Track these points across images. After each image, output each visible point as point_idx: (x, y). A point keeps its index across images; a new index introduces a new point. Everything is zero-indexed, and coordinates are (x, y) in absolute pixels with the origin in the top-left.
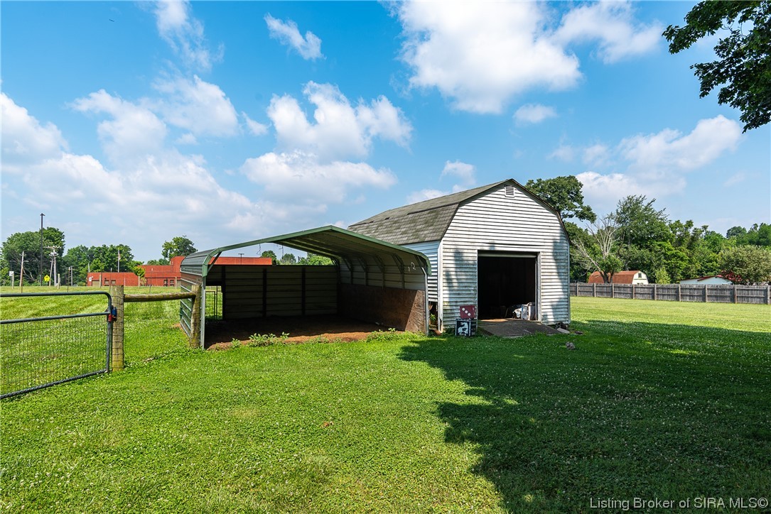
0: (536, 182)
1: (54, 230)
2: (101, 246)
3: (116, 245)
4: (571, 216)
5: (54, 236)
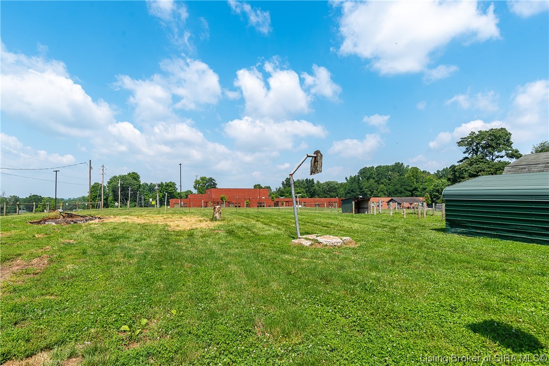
0: (477, 133)
1: (136, 174)
2: (160, 183)
3: (168, 182)
4: (502, 157)
5: (135, 176)
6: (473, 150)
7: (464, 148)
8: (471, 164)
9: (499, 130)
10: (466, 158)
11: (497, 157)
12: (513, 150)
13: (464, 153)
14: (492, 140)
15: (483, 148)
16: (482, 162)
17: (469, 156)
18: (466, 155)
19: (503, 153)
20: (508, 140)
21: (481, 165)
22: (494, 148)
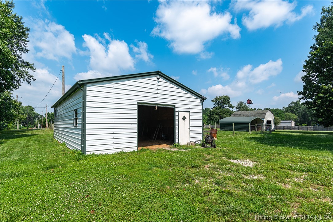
0: (218, 97)
6: (217, 104)
7: (214, 103)
8: (216, 110)
9: (226, 96)
10: (215, 107)
11: (225, 107)
12: (230, 104)
13: (214, 105)
14: (224, 100)
15: (220, 103)
16: (220, 109)
17: (216, 106)
18: (215, 106)
19: (227, 106)
20: (229, 101)
21: (220, 110)
22: (224, 103)
